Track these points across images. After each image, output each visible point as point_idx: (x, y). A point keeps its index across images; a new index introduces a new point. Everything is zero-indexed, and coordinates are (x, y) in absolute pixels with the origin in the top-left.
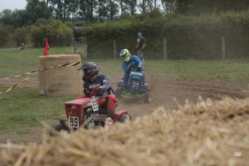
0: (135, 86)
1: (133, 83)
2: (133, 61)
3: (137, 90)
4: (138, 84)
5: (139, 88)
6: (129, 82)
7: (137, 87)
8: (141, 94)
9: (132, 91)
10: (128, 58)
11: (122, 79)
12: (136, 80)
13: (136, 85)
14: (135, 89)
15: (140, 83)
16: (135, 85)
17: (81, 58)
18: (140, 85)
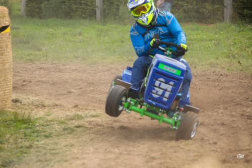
0: (161, 92)
1: (157, 83)
2: (161, 25)
3: (164, 103)
4: (169, 88)
5: (170, 98)
6: (146, 80)
7: (167, 94)
8: (171, 117)
9: (150, 104)
10: (150, 16)
11: (129, 69)
12: (168, 77)
13: (165, 90)
14: (159, 100)
15: (176, 86)
16: (163, 89)
17: (10, 13)
18: (173, 91)
